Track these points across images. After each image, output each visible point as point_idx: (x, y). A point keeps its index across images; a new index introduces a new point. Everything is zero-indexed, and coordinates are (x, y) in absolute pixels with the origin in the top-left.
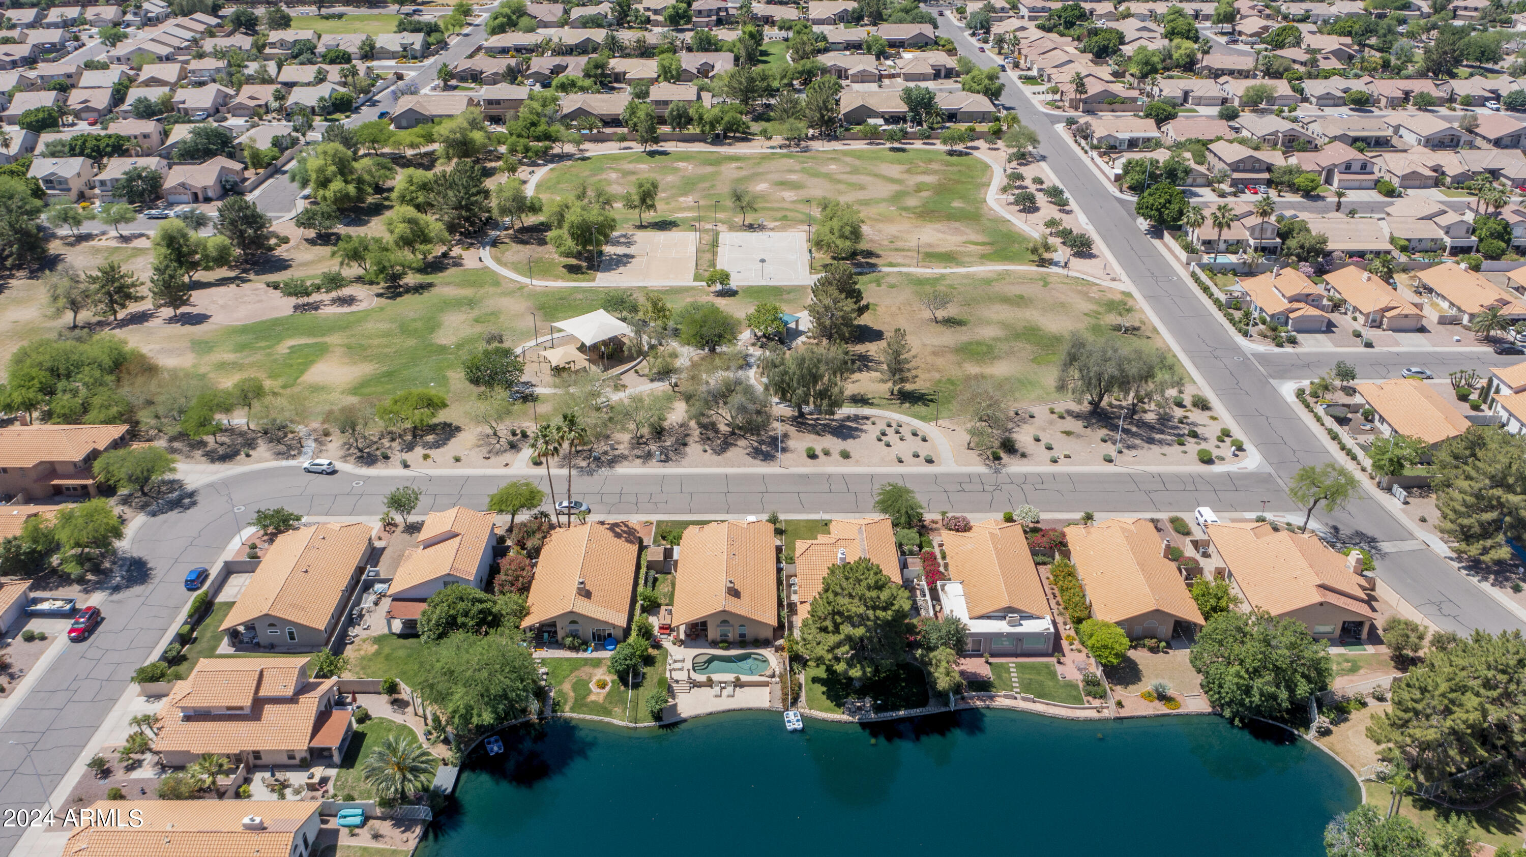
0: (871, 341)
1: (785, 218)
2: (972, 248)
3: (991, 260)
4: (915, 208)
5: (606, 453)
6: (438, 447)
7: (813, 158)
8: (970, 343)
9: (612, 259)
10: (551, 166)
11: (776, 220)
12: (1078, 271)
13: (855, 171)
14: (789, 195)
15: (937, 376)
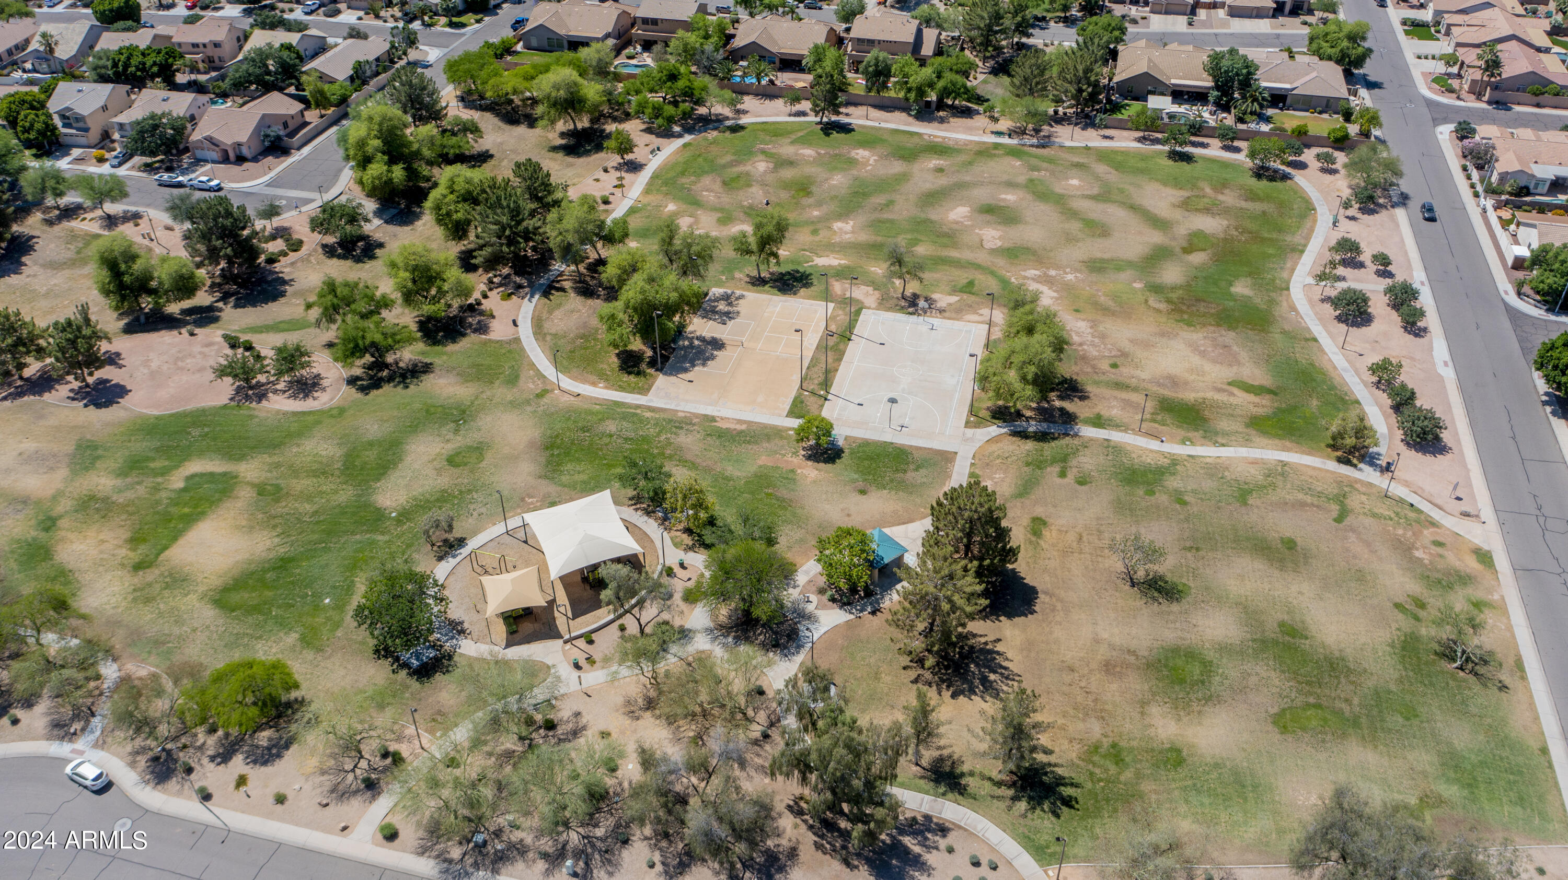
0: (1010, 616)
1: (969, 288)
2: (1241, 398)
3: (1264, 433)
4: (1173, 288)
5: (498, 833)
6: (265, 763)
7: (1050, 161)
8: (1175, 651)
9: (691, 346)
10: (688, 138)
11: (954, 291)
12: (1407, 484)
13: (1104, 197)
14: (992, 236)
15: (1095, 730)
